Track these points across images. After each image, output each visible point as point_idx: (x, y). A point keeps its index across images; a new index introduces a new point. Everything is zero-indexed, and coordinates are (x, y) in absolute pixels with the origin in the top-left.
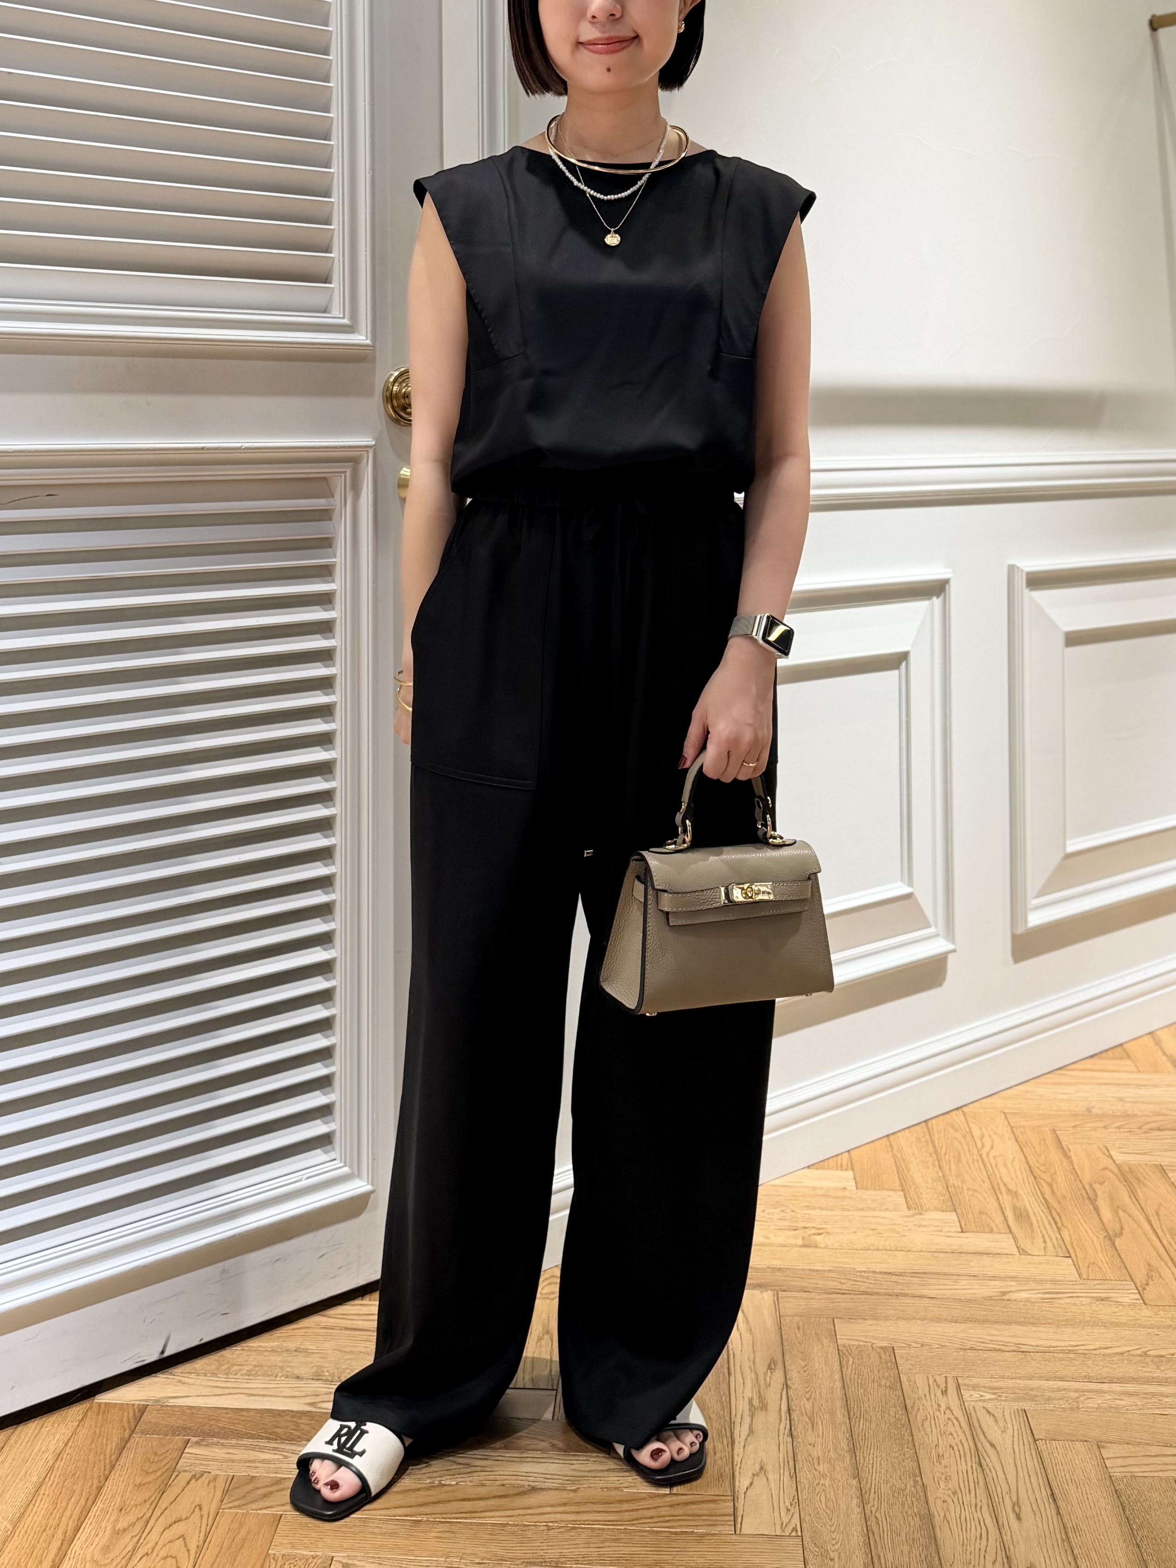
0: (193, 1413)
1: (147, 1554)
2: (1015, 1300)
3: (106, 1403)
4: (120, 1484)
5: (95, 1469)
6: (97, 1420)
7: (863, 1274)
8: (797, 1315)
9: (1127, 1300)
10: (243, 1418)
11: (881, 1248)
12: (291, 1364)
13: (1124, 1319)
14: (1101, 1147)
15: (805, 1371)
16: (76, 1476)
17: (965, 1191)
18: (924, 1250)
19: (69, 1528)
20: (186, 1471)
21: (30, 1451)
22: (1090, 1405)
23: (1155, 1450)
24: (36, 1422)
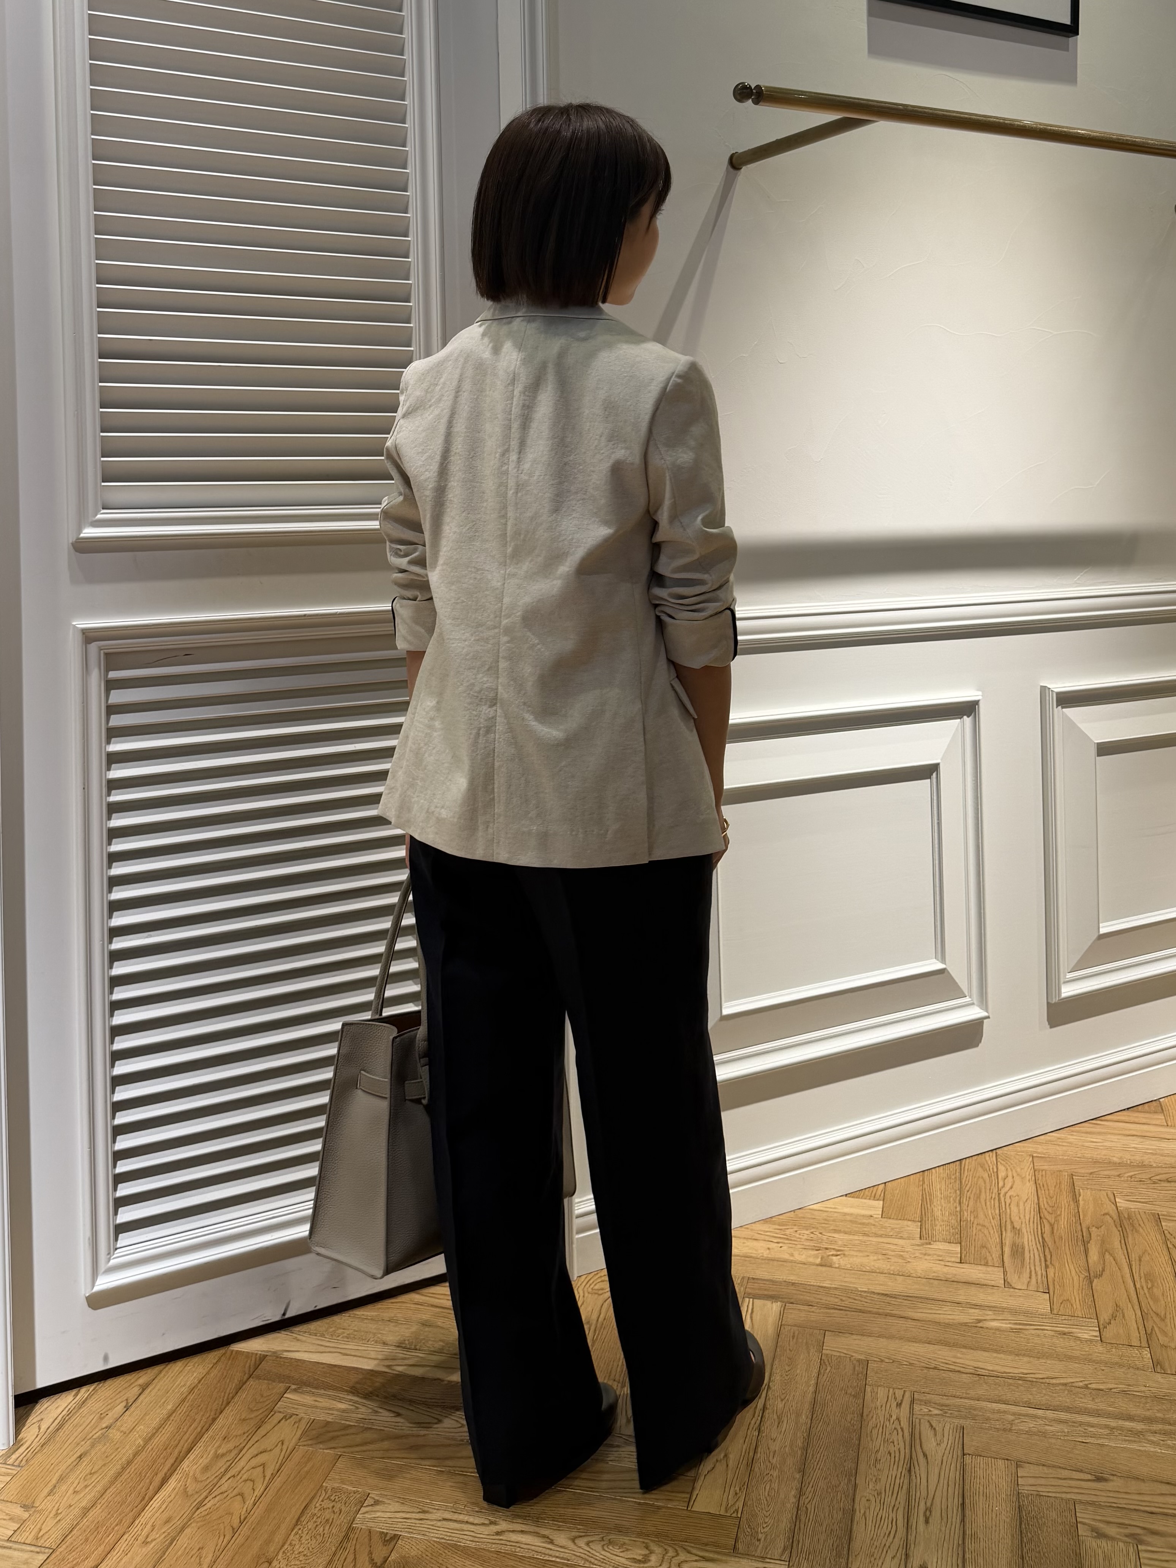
0: (298, 1365)
1: (234, 1476)
2: (987, 1328)
3: (237, 1351)
4: (230, 1417)
5: (215, 1404)
6: (227, 1364)
7: (862, 1294)
8: (795, 1326)
9: (1086, 1336)
10: (335, 1373)
11: (886, 1271)
12: (381, 1332)
13: (1077, 1353)
14: (1109, 1193)
15: (787, 1375)
16: (200, 1408)
17: (974, 1226)
18: (922, 1276)
19: (184, 1449)
20: (280, 1412)
21: (172, 1385)
22: (1022, 1428)
23: (1066, 1473)
24: (182, 1362)
